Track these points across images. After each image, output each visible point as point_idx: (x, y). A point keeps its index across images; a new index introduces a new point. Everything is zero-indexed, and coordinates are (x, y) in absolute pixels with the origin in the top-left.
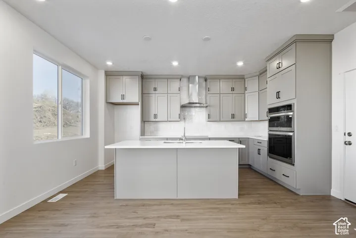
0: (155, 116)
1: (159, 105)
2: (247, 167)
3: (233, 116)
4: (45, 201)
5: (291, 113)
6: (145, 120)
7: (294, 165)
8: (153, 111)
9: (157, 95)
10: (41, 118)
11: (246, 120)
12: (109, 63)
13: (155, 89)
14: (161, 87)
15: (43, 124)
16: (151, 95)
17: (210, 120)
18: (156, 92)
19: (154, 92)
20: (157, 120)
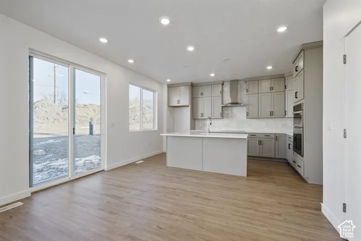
0: (202, 115)
1: (205, 106)
2: (285, 161)
3: (272, 113)
4: (134, 163)
5: (301, 112)
6: (194, 118)
7: (303, 156)
8: (200, 111)
9: (203, 98)
10: (134, 116)
11: (286, 116)
12: (169, 80)
13: (202, 94)
14: (207, 92)
15: (136, 121)
16: (199, 99)
17: (248, 117)
18: (203, 96)
19: (201, 96)
20: (203, 118)
